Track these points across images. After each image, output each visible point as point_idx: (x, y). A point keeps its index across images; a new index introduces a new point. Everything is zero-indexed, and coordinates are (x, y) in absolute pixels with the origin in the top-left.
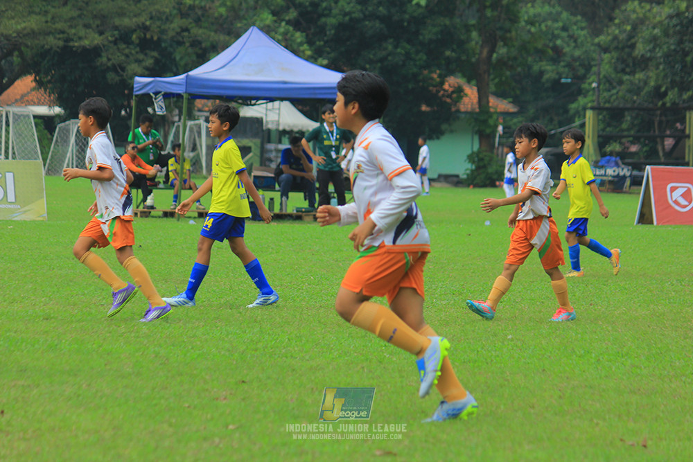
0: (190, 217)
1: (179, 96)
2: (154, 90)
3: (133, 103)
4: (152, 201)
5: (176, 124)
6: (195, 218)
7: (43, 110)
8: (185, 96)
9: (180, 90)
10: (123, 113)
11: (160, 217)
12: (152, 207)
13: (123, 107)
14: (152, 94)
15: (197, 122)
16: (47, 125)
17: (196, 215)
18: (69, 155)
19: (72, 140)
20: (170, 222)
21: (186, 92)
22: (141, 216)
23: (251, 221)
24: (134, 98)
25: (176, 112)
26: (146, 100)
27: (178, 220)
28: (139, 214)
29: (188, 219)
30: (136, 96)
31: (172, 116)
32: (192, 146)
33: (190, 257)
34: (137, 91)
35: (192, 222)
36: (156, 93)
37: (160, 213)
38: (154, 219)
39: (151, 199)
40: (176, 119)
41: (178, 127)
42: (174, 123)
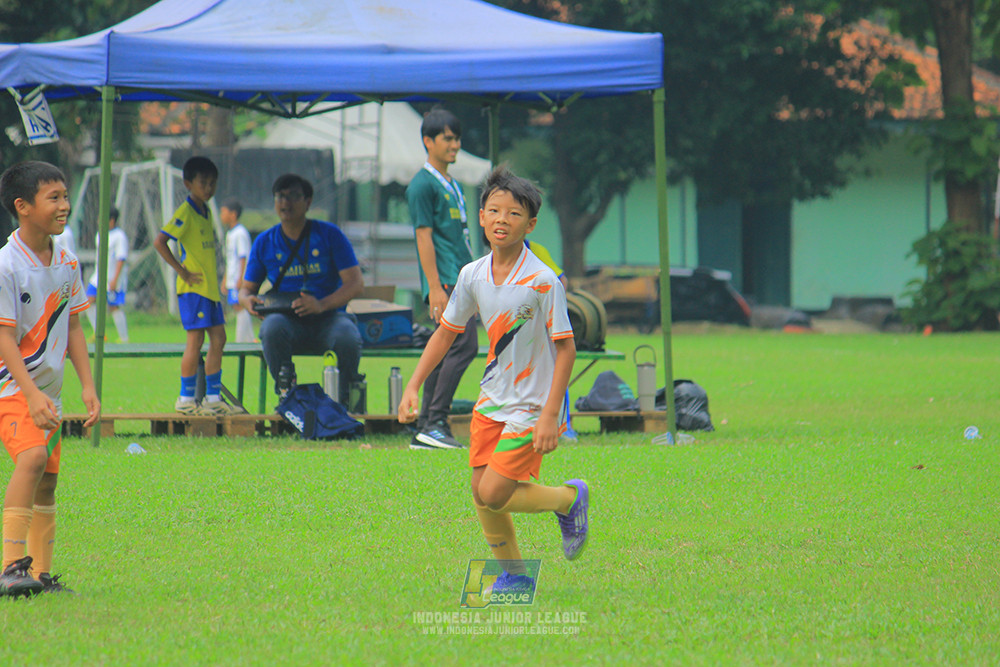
0: (129, 435)
1: (90, 94)
2: (17, 80)
5: (88, 173)
6: (143, 435)
8: (106, 93)
9: (91, 77)
15: (147, 165)
17: (147, 428)
20: (70, 449)
21: (107, 83)
23: (303, 440)
25: (87, 139)
27: (96, 444)
29: (125, 440)
31: (80, 151)
32: (134, 233)
33: (128, 549)
35: (134, 448)
36: (24, 88)
40: (89, 157)
41: (93, 181)
42: (81, 169)
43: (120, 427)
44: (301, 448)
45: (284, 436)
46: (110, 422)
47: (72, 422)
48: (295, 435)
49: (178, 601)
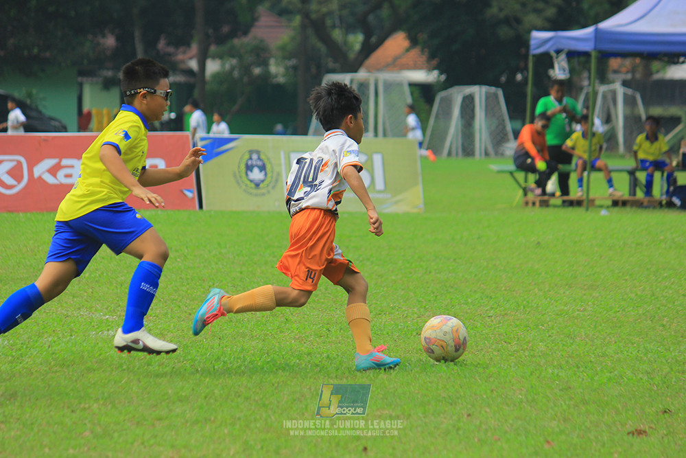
0: (601, 207)
1: (586, 54)
2: (555, 48)
3: (531, 65)
4: (554, 186)
5: (585, 91)
6: (608, 207)
7: (420, 76)
8: (594, 54)
9: (588, 47)
10: (519, 77)
13: (518, 69)
14: (552, 53)
15: (612, 87)
16: (425, 93)
17: (609, 203)
18: (452, 131)
19: (456, 112)
20: (576, 213)
21: (595, 49)
22: (541, 206)
24: (531, 58)
26: (545, 61)
27: (587, 209)
28: (538, 204)
29: (599, 209)
30: (534, 56)
31: (581, 80)
34: (535, 49)
35: (603, 212)
36: (558, 52)
39: (553, 184)
40: (586, 83)
42: (581, 88)
43: (597, 203)
45: (671, 208)
46: (594, 200)
48: (676, 207)
49: (624, 280)
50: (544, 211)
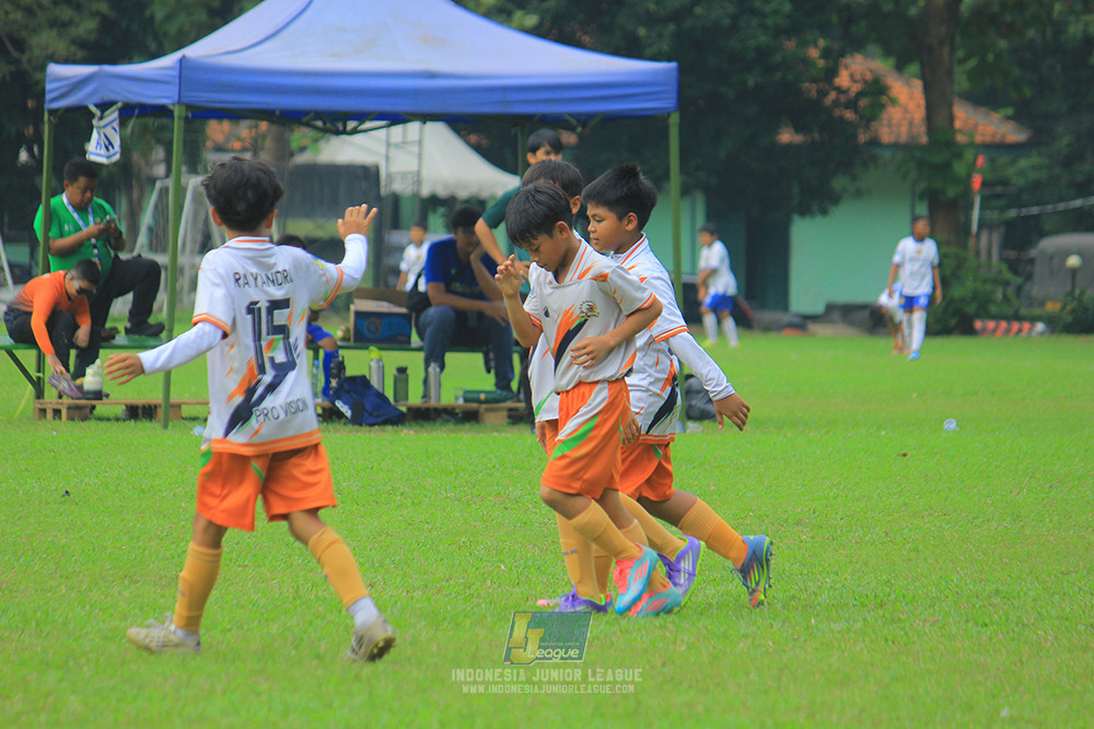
0: (194, 419)
1: (162, 111)
2: (97, 99)
3: (47, 132)
4: (98, 379)
5: (158, 185)
8: (177, 111)
9: (165, 96)
10: (23, 156)
11: (117, 419)
12: (98, 395)
13: (22, 141)
14: (93, 109)
20: (142, 430)
21: (179, 102)
22: (71, 418)
23: (350, 426)
24: (47, 117)
25: (160, 153)
26: (76, 123)
27: (165, 426)
28: (64, 413)
29: (190, 423)
30: (52, 112)
31: (149, 164)
32: (199, 238)
34: (54, 100)
36: (104, 106)
37: (120, 410)
38: (103, 425)
39: (95, 375)
40: (160, 170)
41: (164, 192)
42: (152, 181)
43: (186, 411)
44: (349, 432)
45: (333, 422)
46: (178, 406)
47: (144, 407)
48: (343, 420)
49: (240, 566)
50: (79, 427)
